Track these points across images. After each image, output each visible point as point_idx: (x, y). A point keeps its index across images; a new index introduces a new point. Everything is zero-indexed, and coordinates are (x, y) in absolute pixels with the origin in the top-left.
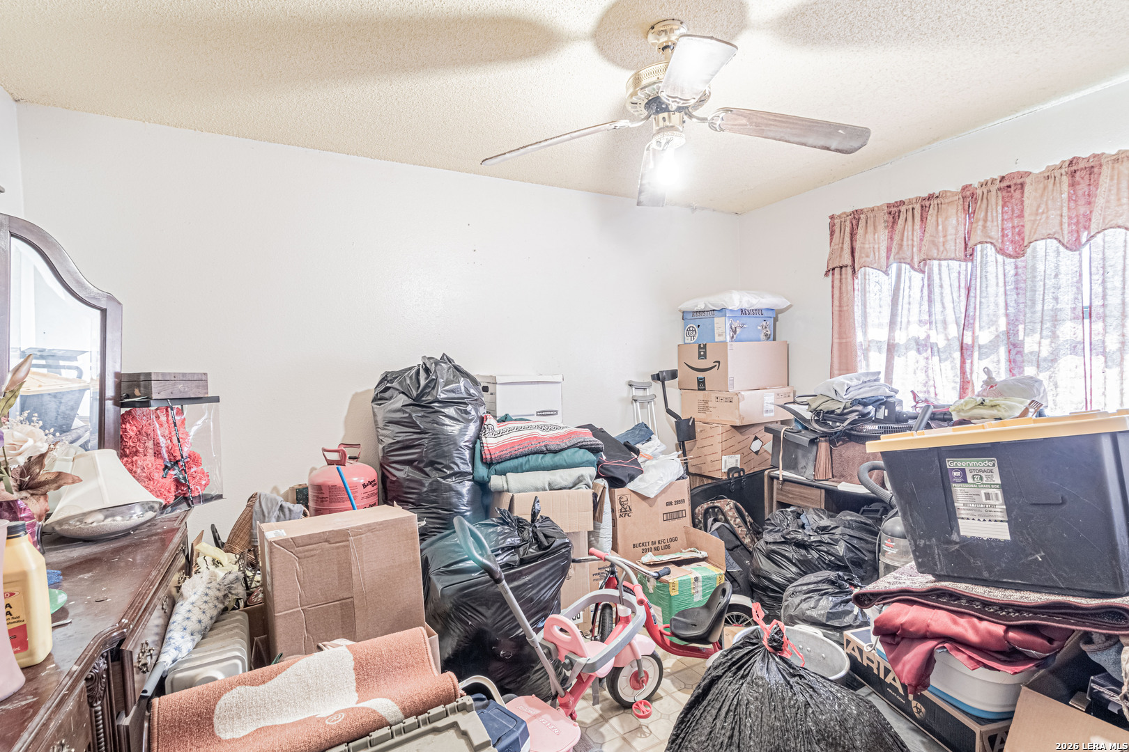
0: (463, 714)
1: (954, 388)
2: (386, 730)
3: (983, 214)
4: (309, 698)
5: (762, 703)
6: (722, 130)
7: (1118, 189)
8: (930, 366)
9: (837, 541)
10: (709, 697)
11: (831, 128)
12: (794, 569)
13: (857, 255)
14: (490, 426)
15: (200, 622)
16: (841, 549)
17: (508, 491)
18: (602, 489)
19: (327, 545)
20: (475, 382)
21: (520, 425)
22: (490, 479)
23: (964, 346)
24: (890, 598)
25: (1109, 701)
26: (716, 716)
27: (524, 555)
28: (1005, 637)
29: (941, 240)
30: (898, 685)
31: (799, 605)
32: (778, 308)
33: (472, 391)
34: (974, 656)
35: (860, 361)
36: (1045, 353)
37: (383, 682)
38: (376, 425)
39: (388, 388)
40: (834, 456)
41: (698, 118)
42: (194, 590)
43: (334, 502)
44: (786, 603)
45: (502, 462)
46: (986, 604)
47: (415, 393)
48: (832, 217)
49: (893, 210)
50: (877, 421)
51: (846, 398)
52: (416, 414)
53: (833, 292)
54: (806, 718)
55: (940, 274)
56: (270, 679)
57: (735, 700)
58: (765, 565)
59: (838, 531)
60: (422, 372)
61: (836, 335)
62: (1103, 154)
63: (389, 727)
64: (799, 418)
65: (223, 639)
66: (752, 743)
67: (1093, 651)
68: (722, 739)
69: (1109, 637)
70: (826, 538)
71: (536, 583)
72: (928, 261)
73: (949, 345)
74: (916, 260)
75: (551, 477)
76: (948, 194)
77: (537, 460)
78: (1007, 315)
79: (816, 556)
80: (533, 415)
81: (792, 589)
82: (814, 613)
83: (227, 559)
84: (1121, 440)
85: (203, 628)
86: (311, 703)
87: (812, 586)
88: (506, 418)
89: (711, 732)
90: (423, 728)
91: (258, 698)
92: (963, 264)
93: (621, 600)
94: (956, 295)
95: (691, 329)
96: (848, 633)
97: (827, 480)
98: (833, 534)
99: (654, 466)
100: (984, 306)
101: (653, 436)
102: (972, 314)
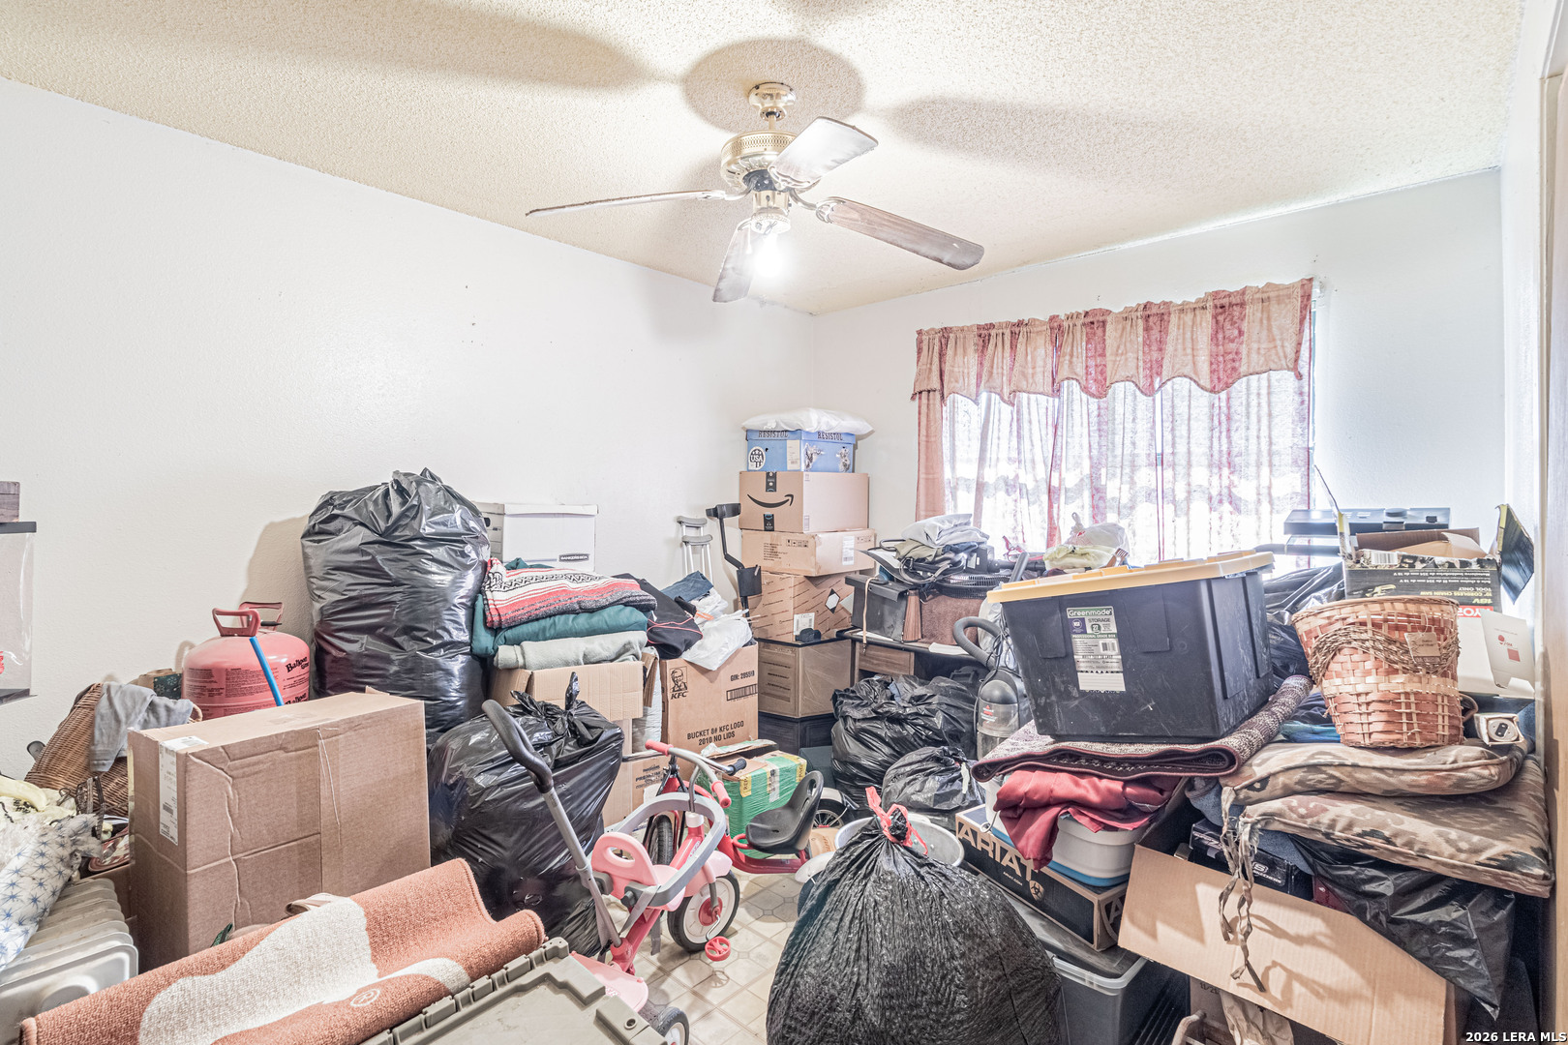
0: (555, 962)
1: (1042, 535)
2: (447, 1001)
3: (1069, 349)
4: (298, 982)
5: (893, 902)
6: (830, 221)
7: (1184, 339)
8: (1019, 510)
9: (934, 712)
10: (826, 908)
11: (947, 240)
12: (886, 750)
13: (946, 378)
14: (497, 575)
15: (35, 900)
16: (938, 721)
17: (524, 667)
18: (652, 661)
19: (282, 754)
20: (475, 512)
21: (540, 574)
22: (496, 651)
23: (1052, 488)
24: (1011, 766)
25: (1208, 847)
26: (838, 929)
27: (558, 755)
28: (1124, 792)
29: (1030, 371)
30: (1015, 866)
31: (902, 790)
32: (859, 433)
33: (472, 524)
34: (1096, 817)
35: (948, 501)
36: (1125, 500)
37: (412, 943)
38: (307, 573)
39: (334, 517)
40: (923, 612)
41: (804, 203)
42: (17, 850)
43: (235, 695)
44: (888, 790)
45: (515, 626)
46: (1104, 760)
47: (383, 525)
48: (920, 333)
49: (983, 332)
50: (968, 571)
51: (939, 542)
52: (382, 557)
53: (919, 419)
54: (942, 910)
55: (1029, 408)
56: (234, 960)
57: (860, 904)
58: (853, 748)
59: (935, 700)
60: (392, 494)
61: (922, 470)
62: (1171, 302)
63: (450, 996)
64: (886, 568)
65: (80, 925)
66: (884, 952)
67: (1197, 798)
68: (847, 955)
69: (1208, 780)
70: (922, 709)
71: (576, 793)
72: (1018, 393)
73: (1037, 487)
74: (1006, 391)
75: (587, 646)
76: (1037, 323)
77: (566, 623)
78: (1091, 458)
79: (912, 731)
80: (556, 560)
81: (894, 771)
82: (919, 798)
83: (44, 798)
84: (1214, 586)
85: (40, 911)
86: (302, 989)
87: (917, 765)
88: (517, 564)
89: (833, 949)
90: (500, 991)
91: (215, 992)
92: (1051, 399)
93: (692, 806)
94: (1044, 432)
95: (757, 452)
96: (960, 815)
97: (916, 641)
98: (930, 703)
99: (716, 629)
100: (1070, 447)
101: (712, 590)
102: (1059, 454)
